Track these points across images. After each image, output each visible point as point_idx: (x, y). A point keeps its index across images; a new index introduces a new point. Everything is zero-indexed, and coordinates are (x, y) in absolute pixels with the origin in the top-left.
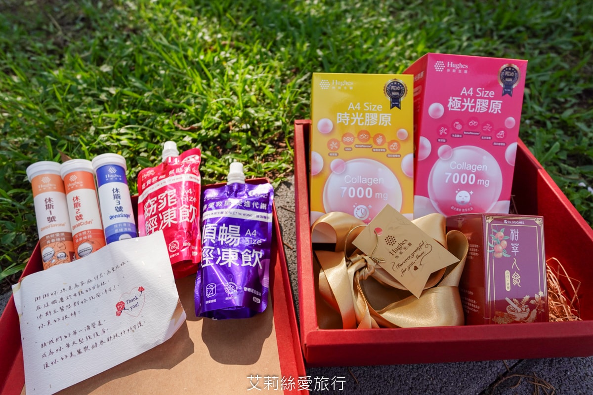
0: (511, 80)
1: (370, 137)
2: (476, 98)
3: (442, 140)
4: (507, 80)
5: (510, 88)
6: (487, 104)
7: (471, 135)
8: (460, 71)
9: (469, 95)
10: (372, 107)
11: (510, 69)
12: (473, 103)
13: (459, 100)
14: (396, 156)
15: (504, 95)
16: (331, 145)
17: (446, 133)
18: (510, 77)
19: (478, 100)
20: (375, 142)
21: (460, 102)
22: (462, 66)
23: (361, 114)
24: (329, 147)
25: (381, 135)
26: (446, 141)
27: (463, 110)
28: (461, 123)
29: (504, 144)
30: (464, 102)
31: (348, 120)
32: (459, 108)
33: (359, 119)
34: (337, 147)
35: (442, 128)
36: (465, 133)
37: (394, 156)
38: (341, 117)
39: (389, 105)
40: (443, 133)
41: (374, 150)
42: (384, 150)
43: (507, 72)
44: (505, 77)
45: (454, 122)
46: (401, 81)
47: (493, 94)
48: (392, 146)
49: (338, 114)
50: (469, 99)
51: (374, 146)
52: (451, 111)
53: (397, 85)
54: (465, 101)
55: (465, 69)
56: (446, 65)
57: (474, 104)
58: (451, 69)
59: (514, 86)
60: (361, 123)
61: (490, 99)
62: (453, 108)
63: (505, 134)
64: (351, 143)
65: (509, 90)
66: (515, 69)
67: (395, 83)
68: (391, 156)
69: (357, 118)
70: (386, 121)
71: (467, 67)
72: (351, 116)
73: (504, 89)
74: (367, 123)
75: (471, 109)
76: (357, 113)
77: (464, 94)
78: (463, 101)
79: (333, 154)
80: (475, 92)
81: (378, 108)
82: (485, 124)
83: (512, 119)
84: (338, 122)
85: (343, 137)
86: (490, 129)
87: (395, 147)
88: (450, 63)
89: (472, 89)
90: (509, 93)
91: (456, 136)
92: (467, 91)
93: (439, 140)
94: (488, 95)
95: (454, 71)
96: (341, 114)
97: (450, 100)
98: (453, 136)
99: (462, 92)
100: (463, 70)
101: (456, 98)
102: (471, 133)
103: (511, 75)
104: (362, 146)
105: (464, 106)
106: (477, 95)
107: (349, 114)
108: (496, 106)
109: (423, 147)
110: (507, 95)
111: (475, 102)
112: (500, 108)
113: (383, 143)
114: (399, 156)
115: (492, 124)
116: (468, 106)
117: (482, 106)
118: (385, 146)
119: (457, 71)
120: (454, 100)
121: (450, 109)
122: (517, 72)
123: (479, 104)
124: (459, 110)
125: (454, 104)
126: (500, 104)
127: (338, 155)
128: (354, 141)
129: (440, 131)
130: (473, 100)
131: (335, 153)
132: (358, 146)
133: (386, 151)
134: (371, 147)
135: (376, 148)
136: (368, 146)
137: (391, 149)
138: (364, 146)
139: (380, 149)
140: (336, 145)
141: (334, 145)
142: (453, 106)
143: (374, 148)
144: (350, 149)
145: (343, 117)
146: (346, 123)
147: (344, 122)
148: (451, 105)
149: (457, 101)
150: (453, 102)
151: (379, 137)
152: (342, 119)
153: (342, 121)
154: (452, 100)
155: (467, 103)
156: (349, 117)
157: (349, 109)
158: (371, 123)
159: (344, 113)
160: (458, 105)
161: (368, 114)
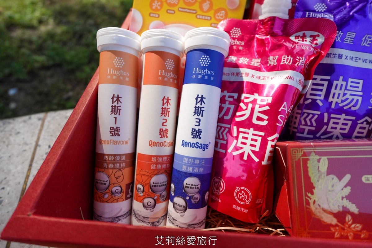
1: (196, 1)
16: (153, 4)
24: (151, 6)
34: (159, 8)
41: (198, 17)
42: (209, 18)
48: (218, 14)
64: (174, 5)
79: (154, 15)
87: (222, 16)
104: (186, 10)
113: (208, 10)
118: (211, 13)
127: (159, 16)
128: (178, 3)
131: (156, 14)
132: (181, 10)
133: (211, 19)
134: (196, 13)
135: (200, 15)
136: (192, 11)
137: (217, 18)
138: (188, 11)
139: (205, 16)
140: (159, 5)
141: (156, 5)
143: (198, 15)
144: (173, 12)
151: (206, 2)
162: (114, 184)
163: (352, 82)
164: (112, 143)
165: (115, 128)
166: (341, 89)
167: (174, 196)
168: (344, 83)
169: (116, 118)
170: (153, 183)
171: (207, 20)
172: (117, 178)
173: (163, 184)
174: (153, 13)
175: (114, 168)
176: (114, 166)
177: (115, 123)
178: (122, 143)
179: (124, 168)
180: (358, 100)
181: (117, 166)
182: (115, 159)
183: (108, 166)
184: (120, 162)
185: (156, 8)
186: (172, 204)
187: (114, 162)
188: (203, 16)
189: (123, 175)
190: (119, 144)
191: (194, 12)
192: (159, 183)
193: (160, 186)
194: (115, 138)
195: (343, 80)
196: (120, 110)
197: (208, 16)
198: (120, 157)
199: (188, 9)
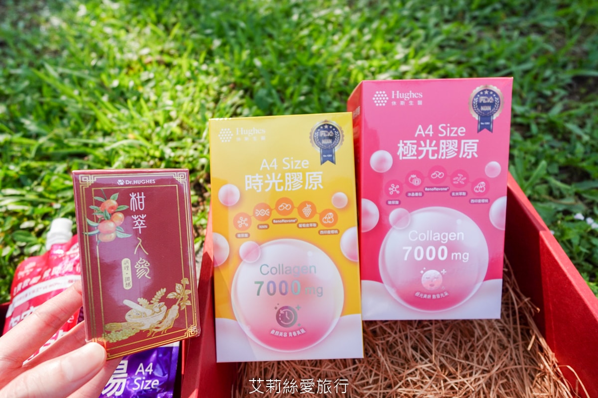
0: (489, 108)
1: (293, 207)
2: (438, 139)
3: (393, 202)
4: (483, 108)
5: (489, 121)
6: (456, 146)
7: (435, 191)
8: (411, 103)
9: (427, 136)
10: (295, 164)
11: (486, 92)
12: (435, 146)
13: (412, 144)
14: (333, 232)
15: (479, 131)
17: (398, 192)
18: (487, 104)
19: (441, 141)
20: (301, 214)
21: (415, 146)
22: (414, 96)
23: (279, 175)
24: (236, 225)
25: (309, 203)
26: (400, 203)
27: (420, 158)
28: (419, 175)
29: (487, 201)
30: (421, 146)
31: (260, 184)
32: (414, 155)
33: (276, 182)
34: (247, 225)
35: (393, 185)
36: (426, 189)
37: (329, 232)
38: (250, 182)
39: (318, 159)
40: (395, 193)
41: (300, 226)
42: (315, 225)
43: (482, 97)
44: (480, 105)
45: (409, 175)
46: (334, 123)
47: (464, 131)
48: (326, 218)
49: (246, 177)
50: (428, 141)
51: (300, 220)
52: (403, 160)
53: (329, 129)
54: (423, 145)
56: (389, 95)
57: (436, 148)
58: (398, 101)
59: (495, 117)
61: (459, 139)
62: (406, 156)
63: (487, 186)
64: (266, 218)
65: (488, 123)
66: (494, 93)
67: (326, 127)
68: (325, 232)
69: (274, 181)
70: (316, 183)
71: (422, 96)
72: (265, 178)
73: (479, 122)
74: (288, 187)
75: (433, 155)
76: (273, 174)
77: (420, 135)
78: (419, 145)
79: (243, 235)
80: (436, 131)
81: (303, 164)
82: (455, 174)
83: (495, 164)
84: (247, 188)
85: (254, 211)
86: (464, 181)
87: (331, 220)
88: (395, 93)
89: (431, 126)
90: (488, 128)
91: (413, 194)
92: (424, 131)
93: (390, 203)
94: (456, 133)
95: (402, 103)
96: (250, 176)
97: (401, 145)
98: (409, 194)
99: (418, 132)
100: (415, 100)
101: (408, 142)
102: (435, 189)
103: (489, 101)
104: (283, 221)
105: (422, 151)
106: (440, 135)
107: (262, 177)
108: (470, 148)
109: (367, 213)
110: (485, 131)
111: (437, 145)
112: (476, 150)
113: (312, 216)
114: (336, 232)
115: (465, 174)
116: (428, 151)
117: (448, 150)
118: (316, 218)
119: (407, 102)
120: (406, 144)
121: (401, 158)
122: (497, 96)
123: (444, 146)
124: (415, 158)
125: (407, 150)
126: (476, 145)
127: (249, 235)
128: (270, 214)
129: (390, 189)
130: (434, 142)
131: (244, 233)
132: (276, 222)
133: (317, 225)
134: (296, 222)
135: (302, 223)
136: (290, 221)
137: (325, 222)
138: (286, 221)
139: (309, 223)
140: (246, 222)
141: (243, 222)
142: (405, 153)
143: (300, 223)
144: (266, 227)
145: (254, 181)
146: (258, 189)
147: (256, 188)
148: (403, 153)
149: (410, 145)
150: (405, 147)
151: (306, 206)
152: (253, 184)
153: (252, 186)
154: (403, 145)
155: (425, 146)
156: (262, 180)
157: (261, 169)
158: (294, 187)
159: (255, 175)
160: (412, 151)
161: (289, 174)
171: (313, 227)
174: (241, 233)
185: (243, 226)
188: (306, 223)
191: (294, 221)
197: (313, 223)
199: (285, 219)
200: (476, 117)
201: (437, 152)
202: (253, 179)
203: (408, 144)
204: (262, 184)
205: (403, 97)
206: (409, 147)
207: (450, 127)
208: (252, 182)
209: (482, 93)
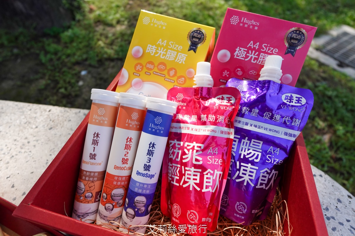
0: (296, 42)
2: (260, 52)
3: (223, 81)
4: (292, 41)
5: (294, 49)
8: (251, 27)
9: (254, 48)
10: (175, 46)
11: (298, 32)
12: (257, 55)
13: (244, 51)
15: (286, 54)
16: (137, 67)
17: (228, 76)
18: (296, 39)
19: (262, 54)
20: (169, 74)
21: (246, 52)
22: (254, 23)
23: (165, 50)
24: (135, 68)
25: (175, 69)
27: (246, 60)
28: (242, 70)
31: (154, 51)
32: (243, 57)
33: (162, 53)
34: (140, 70)
35: (226, 71)
36: (244, 79)
38: (150, 48)
39: (188, 47)
40: (226, 76)
41: (166, 79)
42: (173, 81)
43: (294, 34)
44: (292, 38)
45: (237, 68)
46: (203, 31)
47: (277, 51)
48: (180, 80)
49: (149, 45)
50: (254, 52)
52: (236, 58)
53: (199, 34)
54: (250, 53)
55: (256, 26)
56: (240, 20)
57: (257, 57)
58: (244, 24)
59: (298, 48)
60: (163, 56)
62: (238, 56)
64: (151, 69)
65: (292, 51)
66: (303, 33)
67: (198, 32)
71: (258, 24)
72: (158, 49)
73: (287, 49)
74: (167, 58)
75: (254, 60)
76: (162, 48)
77: (250, 47)
78: (248, 52)
80: (260, 46)
81: (179, 48)
83: (289, 76)
84: (147, 51)
85: (147, 64)
88: (244, 19)
89: (258, 43)
90: (292, 53)
92: (254, 45)
93: (221, 80)
94: (272, 51)
95: (246, 26)
96: (150, 46)
97: (238, 49)
99: (249, 45)
100: (254, 26)
101: (243, 49)
103: (298, 37)
104: (158, 74)
105: (249, 56)
106: (262, 50)
107: (156, 48)
110: (290, 54)
111: (258, 55)
113: (173, 76)
116: (252, 57)
117: (264, 59)
118: (175, 78)
119: (249, 26)
120: (240, 50)
121: (235, 57)
122: (304, 35)
123: (262, 57)
124: (243, 59)
125: (240, 53)
127: (140, 75)
128: (154, 68)
129: (224, 73)
130: (257, 53)
131: (138, 73)
132: (155, 73)
133: (174, 82)
135: (167, 78)
136: (162, 75)
137: (179, 82)
138: (160, 74)
139: (171, 79)
140: (140, 68)
141: (139, 68)
142: (238, 55)
143: (166, 78)
144: (149, 74)
145: (151, 48)
146: (152, 53)
147: (151, 53)
148: (237, 54)
149: (243, 51)
150: (240, 51)
151: (172, 70)
152: (151, 50)
153: (150, 51)
154: (239, 50)
155: (251, 54)
156: (155, 49)
157: (157, 44)
158: (170, 58)
159: (153, 46)
160: (243, 55)
161: (170, 51)
162: (87, 191)
163: (254, 142)
164: (90, 164)
165: (93, 154)
166: (246, 146)
167: (127, 208)
168: (249, 142)
169: (94, 148)
170: (114, 194)
171: (172, 82)
172: (90, 187)
173: (120, 195)
174: (136, 73)
175: (89, 180)
176: (89, 179)
177: (94, 151)
178: (96, 164)
179: (96, 181)
180: (258, 155)
181: (91, 179)
182: (90, 174)
183: (85, 179)
184: (93, 177)
185: (139, 69)
186: (125, 212)
187: (90, 177)
188: (169, 79)
189: (94, 185)
190: (94, 165)
191: (164, 76)
192: (117, 194)
193: (118, 196)
194: (93, 161)
195: (248, 140)
196: (98, 142)
198: (94, 174)
199: (160, 73)
200: (287, 45)
201: (257, 59)
202: (151, 47)
203: (242, 50)
204: (155, 51)
205: (248, 22)
206: (242, 52)
207: (269, 47)
208: (151, 49)
209: (295, 32)
